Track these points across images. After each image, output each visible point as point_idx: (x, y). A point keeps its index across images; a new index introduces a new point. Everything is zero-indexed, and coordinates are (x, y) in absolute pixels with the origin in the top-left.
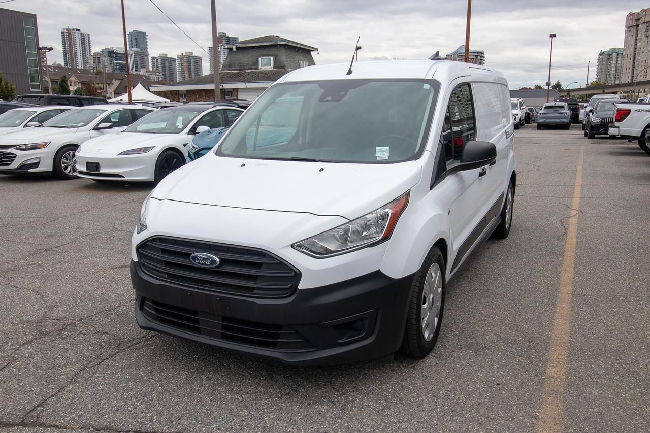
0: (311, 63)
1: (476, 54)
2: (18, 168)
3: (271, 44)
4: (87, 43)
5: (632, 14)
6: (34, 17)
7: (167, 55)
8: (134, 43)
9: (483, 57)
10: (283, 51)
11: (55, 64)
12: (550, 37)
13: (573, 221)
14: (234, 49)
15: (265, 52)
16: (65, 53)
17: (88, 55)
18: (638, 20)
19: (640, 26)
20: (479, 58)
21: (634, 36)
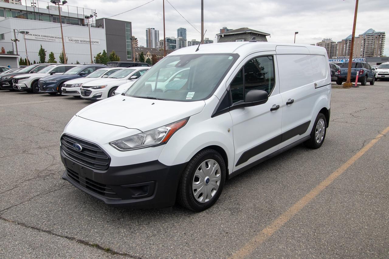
0: (266, 40)
1: (380, 34)
2: (92, 98)
3: (243, 32)
4: (157, 34)
6: (130, 23)
7: (195, 40)
8: (180, 34)
9: (384, 36)
10: (249, 36)
11: (141, 46)
13: (374, 141)
14: (223, 36)
15: (239, 37)
16: (147, 40)
17: (157, 41)
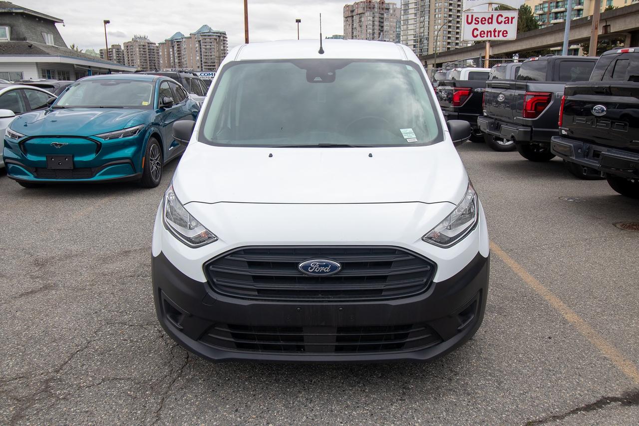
0: (55, 31)
1: (219, 35)
5: (347, 6)
9: (225, 38)
10: (21, 21)
12: (297, 22)
18: (352, 11)
19: (354, 17)
20: (222, 38)
21: (351, 25)
